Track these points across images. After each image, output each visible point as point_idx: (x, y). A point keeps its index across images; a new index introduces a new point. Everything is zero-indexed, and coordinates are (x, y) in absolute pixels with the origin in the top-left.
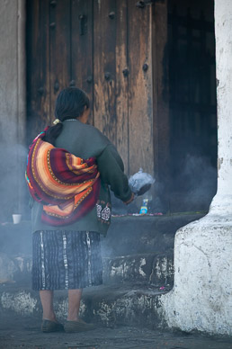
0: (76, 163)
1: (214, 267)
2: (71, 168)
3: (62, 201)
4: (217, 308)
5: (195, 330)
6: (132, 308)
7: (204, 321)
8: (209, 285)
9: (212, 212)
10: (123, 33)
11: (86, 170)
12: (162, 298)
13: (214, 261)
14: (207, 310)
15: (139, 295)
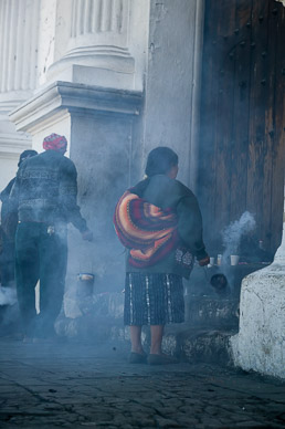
0: (153, 211)
1: (267, 313)
2: (147, 215)
3: (144, 246)
4: (267, 351)
5: (251, 370)
6: (210, 346)
7: (258, 362)
8: (263, 329)
9: (275, 262)
10: (271, 98)
11: (164, 218)
12: (231, 339)
13: (267, 307)
14: (260, 353)
15: (216, 335)
